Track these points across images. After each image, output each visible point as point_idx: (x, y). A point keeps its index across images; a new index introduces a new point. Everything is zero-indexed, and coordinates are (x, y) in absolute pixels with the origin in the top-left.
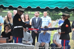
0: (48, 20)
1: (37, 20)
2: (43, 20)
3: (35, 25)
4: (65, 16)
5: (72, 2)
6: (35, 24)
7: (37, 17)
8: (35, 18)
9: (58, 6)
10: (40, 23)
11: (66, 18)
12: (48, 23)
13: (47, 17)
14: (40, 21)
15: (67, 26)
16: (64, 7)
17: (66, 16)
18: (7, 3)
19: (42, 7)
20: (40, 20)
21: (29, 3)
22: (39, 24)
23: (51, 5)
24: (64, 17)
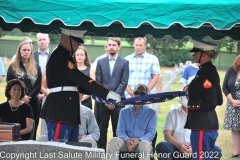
0: (149, 66)
1: (112, 65)
2: (131, 67)
3: (107, 83)
4: (202, 52)
5: (225, 6)
6: (106, 78)
8: (106, 61)
9: (180, 20)
10: (122, 76)
11: (205, 59)
12: (149, 74)
13: (146, 55)
14: (123, 70)
15: (207, 84)
16: (199, 23)
17: (206, 52)
19: (128, 25)
20: (121, 65)
21: (88, 9)
23: (157, 16)
24: (199, 54)
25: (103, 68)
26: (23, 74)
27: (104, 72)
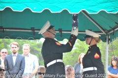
3: (11, 70)
7: (15, 53)
10: (21, 65)
14: (21, 62)
22: (19, 67)
23: (90, 6)
25: (9, 61)
27: (10, 63)
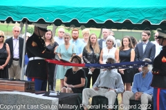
6: (140, 55)
11: (165, 43)
16: (123, 20)
17: (165, 39)
18: (18, 13)
19: (82, 21)
26: (92, 52)
